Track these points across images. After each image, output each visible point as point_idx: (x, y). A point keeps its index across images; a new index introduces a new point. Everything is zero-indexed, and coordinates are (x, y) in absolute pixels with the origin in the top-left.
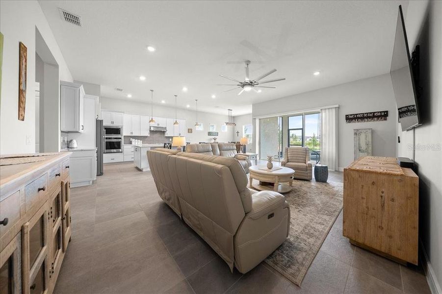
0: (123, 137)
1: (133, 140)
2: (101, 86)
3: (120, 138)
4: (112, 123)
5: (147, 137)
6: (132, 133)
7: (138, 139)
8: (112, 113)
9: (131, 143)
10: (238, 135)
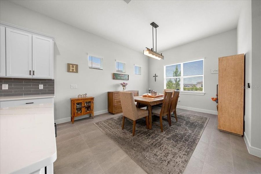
10: (155, 80)
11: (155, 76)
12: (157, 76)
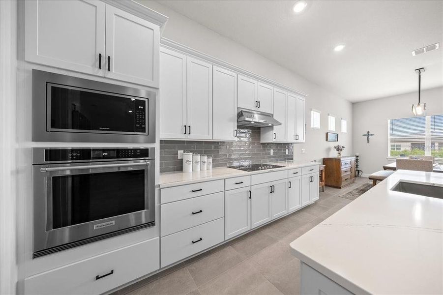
0: (157, 146)
1: (189, 157)
4: (103, 62)
6: (187, 129)
9: (179, 167)
10: (368, 141)
11: (368, 135)
12: (371, 135)
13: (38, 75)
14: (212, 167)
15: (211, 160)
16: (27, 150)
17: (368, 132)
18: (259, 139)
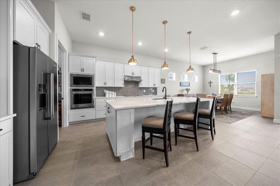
0: (95, 88)
1: (107, 92)
2: (55, 3)
3: (92, 90)
4: (82, 70)
5: (121, 88)
7: (112, 91)
8: (82, 58)
10: (210, 86)
11: (210, 83)
12: (212, 83)
13: (71, 75)
14: (116, 96)
15: (115, 93)
16: (69, 89)
17: (210, 81)
18: (138, 86)
